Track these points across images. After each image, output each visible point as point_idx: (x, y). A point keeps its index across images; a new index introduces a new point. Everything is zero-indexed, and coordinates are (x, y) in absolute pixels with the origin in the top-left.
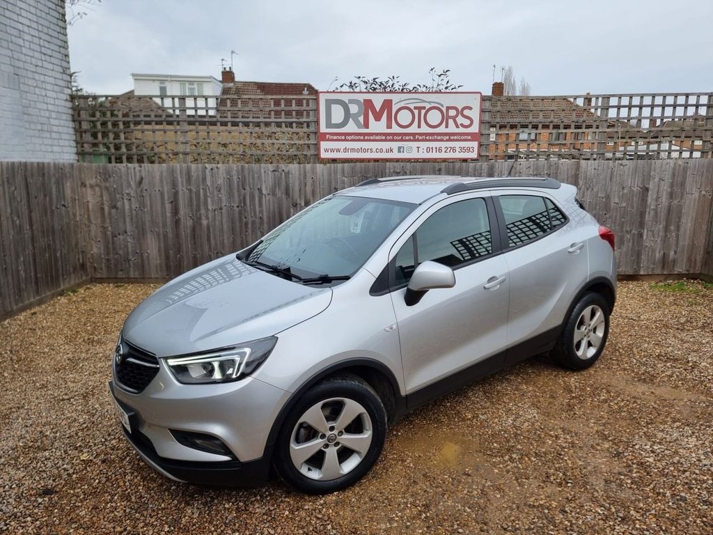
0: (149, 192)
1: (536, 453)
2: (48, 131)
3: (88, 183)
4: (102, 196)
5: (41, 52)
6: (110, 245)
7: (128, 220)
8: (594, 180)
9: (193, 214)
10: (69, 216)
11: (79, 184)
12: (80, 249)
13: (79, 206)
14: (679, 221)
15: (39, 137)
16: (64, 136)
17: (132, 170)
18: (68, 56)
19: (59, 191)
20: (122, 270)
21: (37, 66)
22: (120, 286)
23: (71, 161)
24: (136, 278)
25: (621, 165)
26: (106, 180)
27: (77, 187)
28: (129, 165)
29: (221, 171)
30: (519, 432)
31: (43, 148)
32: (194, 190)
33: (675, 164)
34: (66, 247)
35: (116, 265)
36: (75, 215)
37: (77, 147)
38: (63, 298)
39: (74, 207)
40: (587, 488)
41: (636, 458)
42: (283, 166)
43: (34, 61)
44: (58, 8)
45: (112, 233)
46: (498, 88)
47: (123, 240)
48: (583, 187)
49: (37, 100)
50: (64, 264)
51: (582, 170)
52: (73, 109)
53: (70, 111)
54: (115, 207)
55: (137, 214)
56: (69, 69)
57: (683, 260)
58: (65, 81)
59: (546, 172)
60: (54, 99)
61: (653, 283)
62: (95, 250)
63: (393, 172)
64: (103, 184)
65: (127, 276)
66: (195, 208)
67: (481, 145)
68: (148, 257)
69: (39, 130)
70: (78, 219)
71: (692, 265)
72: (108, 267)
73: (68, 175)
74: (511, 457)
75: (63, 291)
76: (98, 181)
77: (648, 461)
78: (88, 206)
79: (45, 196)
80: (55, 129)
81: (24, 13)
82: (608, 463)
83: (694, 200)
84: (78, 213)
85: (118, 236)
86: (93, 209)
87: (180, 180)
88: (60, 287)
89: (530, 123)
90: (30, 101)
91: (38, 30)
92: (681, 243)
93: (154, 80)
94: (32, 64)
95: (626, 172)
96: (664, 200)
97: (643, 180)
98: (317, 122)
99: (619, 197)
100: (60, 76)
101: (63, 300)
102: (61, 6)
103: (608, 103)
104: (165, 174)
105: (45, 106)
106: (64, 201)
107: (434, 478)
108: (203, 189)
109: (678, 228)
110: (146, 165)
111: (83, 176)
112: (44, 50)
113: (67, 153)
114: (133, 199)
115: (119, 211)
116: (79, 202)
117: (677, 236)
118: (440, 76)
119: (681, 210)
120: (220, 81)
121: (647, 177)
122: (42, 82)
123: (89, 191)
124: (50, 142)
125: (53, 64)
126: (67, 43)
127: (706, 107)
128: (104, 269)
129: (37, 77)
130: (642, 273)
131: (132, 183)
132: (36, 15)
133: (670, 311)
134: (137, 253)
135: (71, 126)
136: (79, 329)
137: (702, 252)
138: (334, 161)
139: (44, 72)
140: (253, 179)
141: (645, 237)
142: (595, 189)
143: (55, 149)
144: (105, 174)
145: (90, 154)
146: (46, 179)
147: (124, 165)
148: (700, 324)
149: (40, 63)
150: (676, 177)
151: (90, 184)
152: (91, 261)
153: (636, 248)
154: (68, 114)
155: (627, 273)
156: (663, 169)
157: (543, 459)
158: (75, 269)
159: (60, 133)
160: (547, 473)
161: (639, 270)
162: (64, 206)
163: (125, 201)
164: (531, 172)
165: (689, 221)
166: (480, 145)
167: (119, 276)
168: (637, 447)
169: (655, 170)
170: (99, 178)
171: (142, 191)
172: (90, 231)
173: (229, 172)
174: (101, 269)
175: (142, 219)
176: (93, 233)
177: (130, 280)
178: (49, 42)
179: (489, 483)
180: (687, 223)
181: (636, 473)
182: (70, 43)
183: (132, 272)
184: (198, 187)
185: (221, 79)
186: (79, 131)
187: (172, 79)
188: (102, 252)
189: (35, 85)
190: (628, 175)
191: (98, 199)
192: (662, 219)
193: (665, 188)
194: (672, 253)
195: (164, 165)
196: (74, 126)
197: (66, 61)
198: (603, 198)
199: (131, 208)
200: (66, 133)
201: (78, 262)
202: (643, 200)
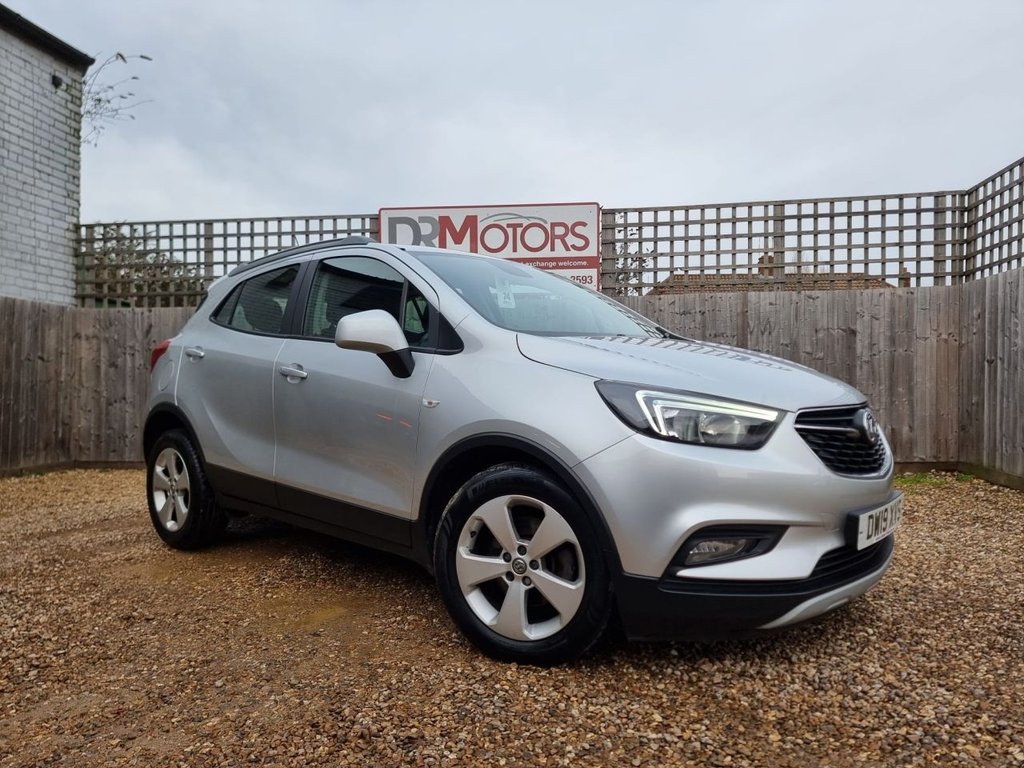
2: (30, 263)
3: (83, 334)
4: (99, 350)
5: (34, 168)
6: (103, 416)
7: (128, 381)
8: (771, 320)
10: (47, 374)
11: (71, 334)
12: (60, 419)
13: (67, 363)
14: (911, 379)
15: (16, 268)
16: (55, 272)
17: (140, 315)
18: (79, 178)
19: (36, 338)
20: (114, 451)
21: (24, 183)
22: (106, 471)
23: (63, 305)
24: (133, 462)
25: (810, 297)
26: (106, 329)
27: (67, 338)
28: (137, 310)
31: (20, 282)
34: (37, 413)
35: (108, 444)
36: (58, 373)
37: (76, 289)
39: (58, 363)
43: (20, 177)
44: (69, 121)
45: (108, 400)
47: (120, 409)
48: (756, 330)
49: (18, 223)
50: (28, 435)
51: (751, 306)
54: (114, 365)
55: (140, 374)
56: (78, 194)
57: (925, 441)
58: (69, 207)
59: (698, 310)
60: (48, 226)
62: (83, 423)
64: (102, 335)
65: (120, 459)
67: (604, 273)
69: (16, 260)
70: (63, 379)
71: (943, 448)
72: (98, 447)
73: (53, 320)
76: (96, 331)
78: (80, 364)
79: (11, 341)
80: (43, 261)
81: (13, 121)
83: (932, 348)
84: (63, 371)
85: (114, 404)
86: (86, 368)
88: (17, 465)
90: (6, 222)
91: (33, 142)
92: (918, 413)
94: (17, 179)
95: (819, 307)
96: (882, 349)
97: (846, 320)
99: (812, 345)
100: (62, 200)
101: (14, 480)
102: (75, 120)
105: (31, 233)
106: (43, 351)
109: (910, 391)
110: (158, 310)
111: (78, 326)
112: (38, 166)
113: (60, 294)
114: (137, 354)
115: (119, 369)
116: (67, 358)
117: (911, 403)
119: (912, 363)
121: (851, 315)
122: (31, 203)
123: (84, 344)
124: (33, 276)
125: (52, 184)
126: (78, 162)
127: (932, 213)
128: (92, 448)
129: (23, 196)
131: (137, 332)
132: (33, 125)
134: (136, 427)
135: (71, 261)
137: (955, 428)
139: (35, 191)
142: (774, 334)
143: (39, 286)
144: (106, 322)
145: (91, 297)
146: (15, 319)
147: (130, 309)
149: (30, 181)
150: (896, 314)
151: (86, 335)
152: (77, 437)
154: (69, 247)
156: (875, 302)
158: (47, 445)
159: (52, 268)
162: (42, 358)
163: (128, 357)
164: (677, 310)
165: (927, 379)
166: (602, 275)
167: (110, 460)
169: (862, 304)
170: (98, 327)
171: (149, 344)
172: (79, 397)
174: (89, 449)
175: (146, 381)
176: (83, 400)
178: (49, 158)
180: (925, 382)
182: (82, 163)
183: (127, 454)
186: (81, 268)
188: (92, 425)
189: (18, 204)
190: (822, 313)
191: (94, 355)
192: (883, 376)
193: (882, 330)
194: (906, 429)
195: (180, 308)
196: (75, 262)
197: (73, 184)
198: (787, 345)
199: (133, 367)
200: (60, 269)
201: (53, 436)
202: (850, 348)
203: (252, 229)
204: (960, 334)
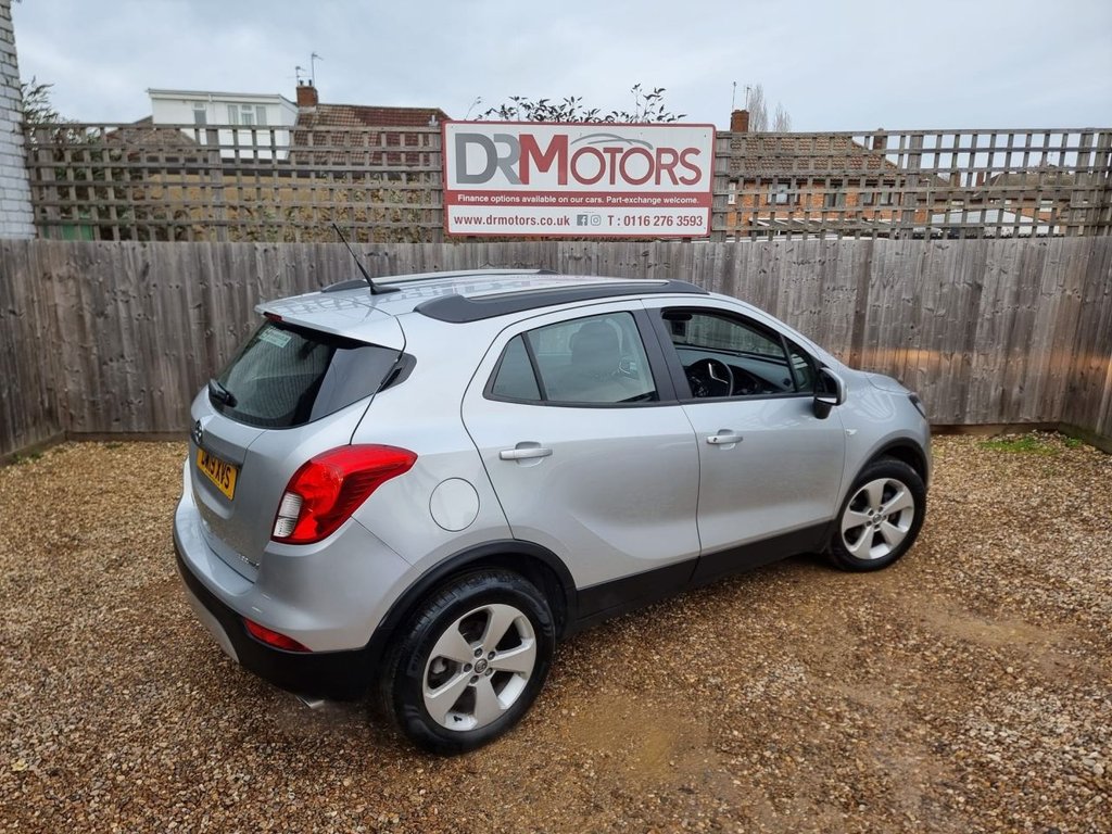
0: (160, 288)
1: (805, 748)
3: (54, 274)
4: (79, 295)
6: (97, 378)
7: (125, 336)
8: (896, 272)
9: (235, 327)
10: (22, 331)
11: (40, 275)
12: (44, 385)
13: (40, 312)
14: (1029, 338)
17: (130, 252)
18: (15, 56)
19: (3, 287)
20: (117, 420)
22: (115, 446)
23: (25, 237)
24: (143, 433)
25: (939, 247)
26: (85, 268)
27: (36, 281)
28: (124, 243)
29: (281, 254)
30: (775, 708)
32: (236, 286)
33: (1025, 246)
34: (19, 382)
35: (108, 411)
36: (32, 327)
37: (34, 212)
38: (14, 468)
39: (30, 315)
40: (891, 814)
41: (971, 754)
42: (385, 247)
45: (99, 358)
46: (740, 119)
47: (119, 369)
48: (878, 283)
50: (15, 411)
51: (876, 256)
52: (27, 146)
53: (21, 152)
54: (102, 314)
55: (140, 325)
56: (17, 78)
57: (1032, 401)
58: (11, 99)
59: (818, 259)
61: (985, 439)
62: (71, 387)
63: (570, 257)
64: (81, 276)
65: (127, 430)
66: (238, 316)
67: (714, 213)
68: (162, 397)
70: (39, 335)
71: (1048, 408)
72: (94, 415)
73: (18, 260)
74: (762, 757)
75: (15, 455)
76: (72, 270)
77: (992, 761)
78: (56, 312)
82: (925, 764)
83: (1054, 304)
84: (38, 325)
85: (110, 363)
86: (64, 318)
87: (213, 269)
88: (9, 449)
89: (794, 176)
92: (1030, 374)
93: (184, 101)
95: (947, 258)
96: (1005, 306)
97: (974, 273)
98: (442, 172)
99: (935, 301)
101: (15, 471)
103: (921, 144)
104: (186, 259)
106: (13, 304)
107: (631, 799)
108: (251, 284)
109: (1027, 350)
110: (154, 245)
111: (45, 261)
113: (17, 222)
114: (132, 301)
115: (109, 320)
116: (40, 307)
117: (1025, 363)
118: (648, 98)
119: (1033, 320)
120: (294, 104)
121: (980, 267)
123: (57, 287)
126: (12, 32)
127: (1076, 154)
128: (86, 415)
130: (968, 422)
131: (130, 274)
133: (1014, 486)
134: (143, 391)
135: (23, 176)
136: (37, 525)
137: (1063, 389)
138: (471, 238)
140: (336, 268)
141: (974, 364)
142: (897, 287)
144: (83, 259)
145: (57, 224)
147: (116, 242)
148: (1063, 508)
150: (1026, 267)
151: (58, 275)
152: (65, 404)
153: (960, 383)
154: (17, 155)
155: (945, 423)
156: (1006, 254)
157: (816, 758)
158: (36, 419)
160: (823, 785)
161: (963, 418)
162: (13, 312)
163: (121, 305)
164: (795, 259)
165: (1045, 338)
166: (712, 214)
167: (113, 430)
168: (972, 733)
169: (992, 255)
170: (73, 264)
171: (147, 287)
172: (61, 354)
173: (294, 256)
174: (83, 417)
175: (149, 334)
176: (66, 357)
177: (132, 437)
179: (725, 806)
180: (1042, 341)
181: (972, 782)
182: (15, 33)
183: (135, 423)
184: (244, 280)
185: (295, 100)
186: (36, 185)
187: (215, 98)
188: (83, 389)
190: (950, 265)
191: (73, 301)
192: (1002, 335)
193: (1008, 285)
194: (1016, 390)
195: (183, 243)
196: (28, 177)
197: (10, 64)
198: (908, 301)
199: (130, 317)
200: (13, 189)
201: (41, 408)
202: (973, 304)
203: (273, 140)
204: (1085, 291)
